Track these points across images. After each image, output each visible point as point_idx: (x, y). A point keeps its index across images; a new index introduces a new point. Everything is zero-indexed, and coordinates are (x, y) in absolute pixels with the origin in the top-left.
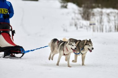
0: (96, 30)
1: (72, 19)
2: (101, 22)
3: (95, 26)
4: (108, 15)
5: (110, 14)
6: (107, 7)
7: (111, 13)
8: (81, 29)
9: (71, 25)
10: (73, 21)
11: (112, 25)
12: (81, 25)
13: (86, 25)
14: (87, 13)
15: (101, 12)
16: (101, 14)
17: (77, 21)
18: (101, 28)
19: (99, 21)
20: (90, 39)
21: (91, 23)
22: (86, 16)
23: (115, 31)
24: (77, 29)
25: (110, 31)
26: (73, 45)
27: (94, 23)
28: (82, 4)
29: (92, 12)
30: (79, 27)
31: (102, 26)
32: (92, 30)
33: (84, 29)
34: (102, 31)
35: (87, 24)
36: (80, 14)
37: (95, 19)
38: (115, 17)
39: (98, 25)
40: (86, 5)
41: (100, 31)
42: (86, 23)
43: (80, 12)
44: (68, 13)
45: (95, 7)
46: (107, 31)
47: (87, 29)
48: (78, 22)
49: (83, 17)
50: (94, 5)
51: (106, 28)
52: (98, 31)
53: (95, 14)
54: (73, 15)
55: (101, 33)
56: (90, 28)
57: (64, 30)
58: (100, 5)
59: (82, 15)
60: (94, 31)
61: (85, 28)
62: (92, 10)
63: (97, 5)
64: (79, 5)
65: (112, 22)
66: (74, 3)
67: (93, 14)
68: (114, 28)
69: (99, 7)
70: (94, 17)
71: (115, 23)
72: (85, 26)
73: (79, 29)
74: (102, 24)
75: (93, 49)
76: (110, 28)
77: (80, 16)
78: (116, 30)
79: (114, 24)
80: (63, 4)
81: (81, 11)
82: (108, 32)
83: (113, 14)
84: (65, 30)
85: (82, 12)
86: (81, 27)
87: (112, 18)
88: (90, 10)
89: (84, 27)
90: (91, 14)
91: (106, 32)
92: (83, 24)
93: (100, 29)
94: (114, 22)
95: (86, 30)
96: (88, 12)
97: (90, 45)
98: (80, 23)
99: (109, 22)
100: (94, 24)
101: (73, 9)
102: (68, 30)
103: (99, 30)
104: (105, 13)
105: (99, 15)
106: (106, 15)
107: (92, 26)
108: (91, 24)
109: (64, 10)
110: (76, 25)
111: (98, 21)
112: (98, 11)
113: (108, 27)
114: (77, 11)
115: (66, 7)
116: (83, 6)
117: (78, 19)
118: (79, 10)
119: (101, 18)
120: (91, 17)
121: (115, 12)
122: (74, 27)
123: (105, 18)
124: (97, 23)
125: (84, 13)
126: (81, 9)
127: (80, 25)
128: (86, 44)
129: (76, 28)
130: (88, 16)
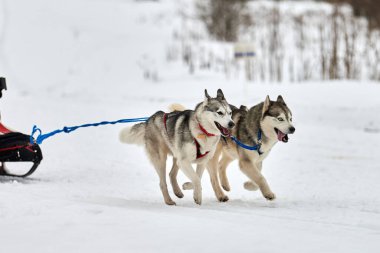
0: (258, 76)
1: (176, 35)
2: (274, 44)
3: (252, 60)
4: (299, 20)
5: (306, 19)
7: (310, 14)
8: (205, 72)
9: (170, 57)
10: (179, 45)
11: (313, 55)
12: (207, 59)
13: (223, 57)
14: (225, 16)
15: (276, 12)
16: (275, 19)
17: (190, 43)
18: (275, 69)
19: (267, 43)
20: (280, 97)
21: (239, 51)
22: (222, 25)
23: (323, 79)
24: (192, 70)
25: (306, 78)
26: (219, 113)
27: (250, 51)
29: (244, 12)
30: (197, 63)
31: (279, 59)
32: (242, 74)
33: (217, 70)
34: (279, 78)
35: (227, 52)
36: (203, 18)
37: (253, 37)
38: (321, 28)
39: (264, 56)
41: (271, 79)
42: (222, 49)
43: (201, 12)
44: (161, 16)
46: (296, 78)
47: (226, 70)
48: (195, 49)
49: (211, 30)
51: (291, 69)
52: (263, 77)
53: (255, 19)
54: (177, 22)
55: (275, 84)
56: (238, 67)
57: (147, 75)
59: (210, 21)
60: (249, 77)
61: (221, 67)
62: (243, 7)
65: (312, 45)
67: (248, 21)
68: (319, 67)
70: (250, 28)
71: (322, 49)
72: (219, 61)
73: (198, 71)
74: (279, 52)
75: (292, 130)
76: (306, 66)
77: (200, 28)
78: (327, 75)
79: (318, 53)
81: (204, 9)
82: (299, 80)
83: (316, 20)
84: (150, 76)
85: (209, 11)
86: (207, 66)
87: (312, 32)
88: (236, 6)
89: (214, 65)
90: (241, 19)
91: (292, 80)
92: (211, 54)
93: (271, 72)
94: (317, 46)
95: (222, 75)
96: (228, 11)
97: (282, 115)
98: (202, 49)
99: (301, 46)
100: (251, 54)
103: (268, 75)
104: (287, 14)
105: (269, 23)
106: (292, 24)
107: (242, 62)
108: (238, 55)
110: (187, 58)
111: (262, 44)
112: (264, 8)
113: (298, 65)
114: (191, 11)
117: (195, 37)
118: (199, 7)
119: (275, 34)
120: (241, 28)
121: (322, 12)
122: (179, 65)
123: (288, 34)
124: (259, 52)
125: (216, 17)
126: (206, 1)
127: (202, 58)
128: (267, 113)
129: (187, 69)
130: (229, 26)
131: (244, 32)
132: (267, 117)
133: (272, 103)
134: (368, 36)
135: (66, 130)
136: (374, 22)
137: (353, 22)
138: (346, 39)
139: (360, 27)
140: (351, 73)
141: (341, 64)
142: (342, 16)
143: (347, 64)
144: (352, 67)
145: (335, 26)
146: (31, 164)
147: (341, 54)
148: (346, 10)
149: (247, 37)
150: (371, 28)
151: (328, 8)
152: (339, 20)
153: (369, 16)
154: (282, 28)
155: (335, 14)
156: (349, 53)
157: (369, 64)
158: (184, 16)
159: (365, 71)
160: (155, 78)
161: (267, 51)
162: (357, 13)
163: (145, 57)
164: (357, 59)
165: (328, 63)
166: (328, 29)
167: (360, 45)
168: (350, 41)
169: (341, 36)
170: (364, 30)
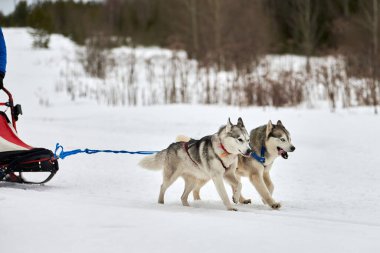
0: (120, 102)
1: (62, 74)
2: (132, 79)
4: (148, 62)
5: (153, 61)
6: (147, 43)
7: (156, 57)
8: (83, 99)
9: (58, 89)
10: (64, 80)
11: (159, 87)
12: (84, 89)
13: (95, 88)
14: (97, 60)
15: (133, 56)
16: (132, 61)
17: (72, 78)
18: (132, 96)
19: (127, 79)
22: (95, 66)
23: (166, 103)
24: (73, 98)
25: (154, 102)
26: (240, 140)
28: (85, 37)
29: (110, 57)
30: (77, 93)
31: (136, 89)
33: (91, 98)
34: (135, 103)
36: (81, 61)
37: (117, 75)
38: (164, 67)
39: (124, 88)
40: (95, 39)
42: (93, 83)
43: (80, 57)
44: (51, 60)
45: (116, 45)
46: (146, 102)
47: (97, 98)
48: (75, 83)
49: (87, 69)
50: (114, 39)
51: (143, 96)
52: (123, 103)
53: (117, 61)
54: (63, 64)
55: (132, 107)
57: (41, 102)
58: (129, 40)
59: (86, 63)
60: (114, 103)
61: (94, 95)
62: (109, 53)
63: (121, 39)
64: (78, 40)
65: (158, 80)
66: (66, 35)
67: (113, 63)
68: (163, 94)
69: (125, 44)
70: (115, 68)
71: (165, 82)
72: (93, 91)
73: (77, 99)
74: (135, 85)
75: (293, 149)
76: (154, 95)
77: (79, 68)
78: (168, 101)
79: (162, 84)
80: (37, 38)
81: (81, 54)
82: (149, 104)
83: (161, 62)
84: (44, 103)
85: (85, 56)
86: (84, 95)
87: (158, 70)
88: (105, 52)
89: (89, 94)
90: (108, 61)
91: (144, 104)
92: (87, 87)
93: (129, 98)
94: (161, 80)
95: (94, 101)
96: (99, 56)
98: (81, 83)
99: (151, 78)
101: (62, 49)
102: (50, 102)
103: (127, 101)
104: (141, 57)
105: (128, 64)
106: (144, 65)
109: (42, 53)
110: (69, 90)
111: (123, 79)
112: (124, 54)
113: (148, 94)
114: (72, 56)
115: (45, 45)
116: (88, 41)
117: (75, 74)
118: (78, 53)
119: (132, 71)
120: (108, 68)
121: (164, 57)
122: (64, 95)
123: (141, 71)
125: (90, 60)
126: (83, 49)
127: (80, 90)
128: (271, 135)
129: (70, 97)
130: (100, 67)
131: (111, 71)
132: (271, 138)
133: (274, 126)
134: (198, 73)
135: (87, 151)
136: (202, 63)
137: (186, 63)
138: (182, 75)
139: (191, 66)
140: (185, 99)
141: (178, 93)
142: (178, 59)
143: (183, 93)
144: (186, 94)
145: (175, 67)
146: (49, 173)
147: (178, 85)
148: (182, 54)
149: (113, 74)
150: (199, 67)
151: (168, 53)
152: (176, 62)
153: (198, 59)
154: (137, 67)
155: (174, 58)
156: (184, 85)
157: (198, 93)
158: (67, 60)
159: (195, 98)
160: (47, 104)
161: (126, 84)
162: (190, 57)
163: (40, 89)
164: (189, 89)
165: (169, 93)
166: (169, 67)
167: (191, 79)
168: (184, 76)
169: (178, 72)
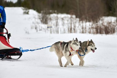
0: (53, 32)
1: (33, 23)
3: (51, 28)
4: (63, 19)
5: (64, 19)
7: (65, 17)
8: (40, 31)
9: (32, 28)
10: (34, 25)
11: (66, 27)
13: (44, 28)
15: (57, 17)
17: (37, 24)
18: (57, 30)
19: (55, 24)
21: (48, 26)
22: (44, 20)
23: (68, 33)
24: (37, 31)
25: (65, 33)
26: (77, 45)
27: (51, 26)
28: (41, 10)
29: (50, 17)
30: (38, 29)
32: (49, 32)
33: (43, 31)
34: (58, 33)
36: (40, 19)
37: (52, 23)
38: (68, 21)
39: (54, 28)
40: (44, 11)
41: (56, 33)
42: (44, 26)
43: (39, 17)
44: (30, 18)
45: (51, 13)
46: (62, 33)
47: (45, 31)
48: (38, 26)
49: (42, 21)
50: (51, 11)
51: (61, 31)
52: (54, 33)
53: (52, 19)
54: (34, 20)
56: (48, 30)
57: (26, 32)
58: (56, 11)
59: (41, 19)
60: (51, 33)
61: (44, 30)
62: (49, 16)
63: (53, 11)
64: (39, 11)
65: (66, 25)
66: (34, 10)
68: (68, 30)
69: (55, 13)
70: (51, 21)
71: (68, 26)
72: (44, 29)
73: (38, 31)
74: (58, 27)
76: (64, 30)
77: (39, 21)
79: (67, 26)
80: (25, 11)
81: (40, 16)
82: (63, 33)
83: (67, 19)
84: (27, 33)
87: (66, 22)
88: (48, 16)
89: (42, 30)
90: (49, 19)
91: (61, 33)
92: (42, 27)
94: (67, 25)
96: (46, 17)
98: (40, 26)
99: (63, 24)
100: (51, 27)
101: (33, 14)
104: (60, 17)
105: (56, 20)
106: (61, 20)
107: (49, 29)
108: (48, 27)
109: (26, 16)
110: (36, 28)
111: (54, 25)
112: (54, 16)
113: (62, 30)
114: (37, 17)
115: (28, 13)
116: (42, 12)
117: (38, 23)
119: (57, 22)
120: (49, 21)
121: (68, 17)
122: (34, 30)
123: (60, 22)
124: (53, 27)
125: (43, 18)
126: (40, 14)
127: (39, 28)
128: (89, 45)
130: (46, 21)
134: (79, 23)
137: (75, 19)
138: (74, 23)
139: (77, 20)
140: (75, 31)
142: (73, 18)
143: (74, 29)
145: (71, 20)
147: (73, 27)
148: (74, 16)
149: (50, 23)
150: (80, 21)
151: (69, 16)
152: (72, 19)
153: (79, 18)
154: (59, 21)
155: (71, 17)
156: (75, 27)
157: (79, 29)
158: (35, 18)
159: (78, 31)
160: (28, 33)
161: (55, 26)
162: (77, 17)
163: (26, 28)
164: (76, 28)
165: (70, 29)
166: (69, 21)
167: (77, 25)
168: (75, 24)
169: (73, 22)
170: (78, 21)
